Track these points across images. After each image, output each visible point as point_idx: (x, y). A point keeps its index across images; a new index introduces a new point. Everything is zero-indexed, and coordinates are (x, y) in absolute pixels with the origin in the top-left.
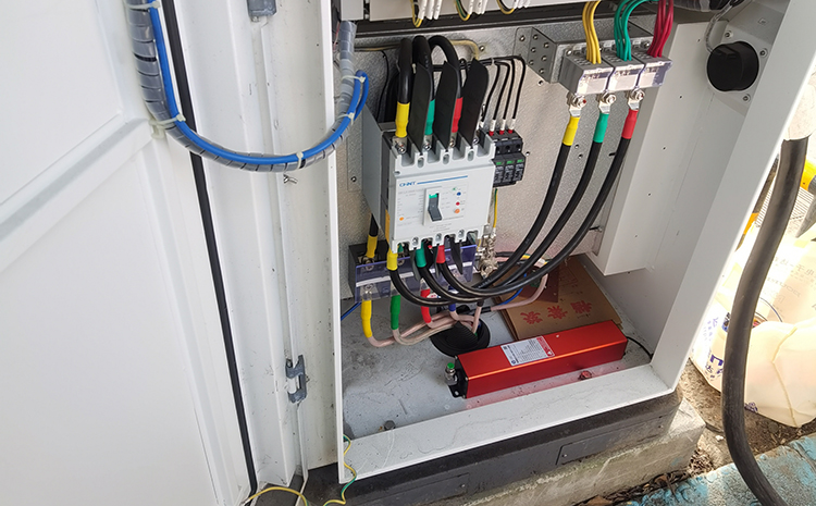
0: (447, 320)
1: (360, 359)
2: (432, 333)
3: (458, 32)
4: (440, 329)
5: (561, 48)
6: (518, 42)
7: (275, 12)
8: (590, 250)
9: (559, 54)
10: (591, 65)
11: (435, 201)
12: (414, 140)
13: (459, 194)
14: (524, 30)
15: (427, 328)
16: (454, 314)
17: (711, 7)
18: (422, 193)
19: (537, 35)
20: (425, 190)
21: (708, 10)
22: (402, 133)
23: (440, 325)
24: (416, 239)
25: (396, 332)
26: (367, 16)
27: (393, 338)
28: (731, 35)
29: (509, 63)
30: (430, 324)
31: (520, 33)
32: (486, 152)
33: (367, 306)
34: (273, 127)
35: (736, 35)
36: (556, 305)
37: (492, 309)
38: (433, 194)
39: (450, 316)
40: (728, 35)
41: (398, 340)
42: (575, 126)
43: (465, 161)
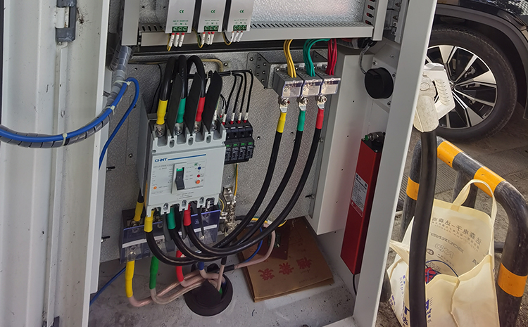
0: (197, 279)
1: (122, 320)
2: (185, 291)
3: (210, 54)
4: (191, 288)
5: (273, 66)
6: (249, 61)
7: (74, 39)
8: (308, 214)
9: (272, 71)
10: (290, 78)
11: (180, 174)
12: (169, 127)
13: (199, 168)
14: (252, 54)
15: (181, 287)
16: (203, 272)
17: (359, 46)
18: (172, 167)
19: (260, 57)
20: (174, 165)
21: (357, 48)
22: (161, 121)
23: (192, 284)
24: (167, 205)
25: (153, 292)
26: (139, 43)
27: (150, 298)
28: (376, 64)
29: (243, 74)
30: (183, 283)
31: (251, 55)
32: (220, 137)
33: (131, 265)
34: (59, 115)
35: (379, 64)
36: (285, 262)
37: (236, 267)
38: (180, 169)
39: (199, 275)
40: (374, 64)
41: (154, 299)
42: (284, 119)
43: (204, 144)
